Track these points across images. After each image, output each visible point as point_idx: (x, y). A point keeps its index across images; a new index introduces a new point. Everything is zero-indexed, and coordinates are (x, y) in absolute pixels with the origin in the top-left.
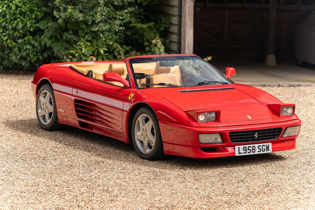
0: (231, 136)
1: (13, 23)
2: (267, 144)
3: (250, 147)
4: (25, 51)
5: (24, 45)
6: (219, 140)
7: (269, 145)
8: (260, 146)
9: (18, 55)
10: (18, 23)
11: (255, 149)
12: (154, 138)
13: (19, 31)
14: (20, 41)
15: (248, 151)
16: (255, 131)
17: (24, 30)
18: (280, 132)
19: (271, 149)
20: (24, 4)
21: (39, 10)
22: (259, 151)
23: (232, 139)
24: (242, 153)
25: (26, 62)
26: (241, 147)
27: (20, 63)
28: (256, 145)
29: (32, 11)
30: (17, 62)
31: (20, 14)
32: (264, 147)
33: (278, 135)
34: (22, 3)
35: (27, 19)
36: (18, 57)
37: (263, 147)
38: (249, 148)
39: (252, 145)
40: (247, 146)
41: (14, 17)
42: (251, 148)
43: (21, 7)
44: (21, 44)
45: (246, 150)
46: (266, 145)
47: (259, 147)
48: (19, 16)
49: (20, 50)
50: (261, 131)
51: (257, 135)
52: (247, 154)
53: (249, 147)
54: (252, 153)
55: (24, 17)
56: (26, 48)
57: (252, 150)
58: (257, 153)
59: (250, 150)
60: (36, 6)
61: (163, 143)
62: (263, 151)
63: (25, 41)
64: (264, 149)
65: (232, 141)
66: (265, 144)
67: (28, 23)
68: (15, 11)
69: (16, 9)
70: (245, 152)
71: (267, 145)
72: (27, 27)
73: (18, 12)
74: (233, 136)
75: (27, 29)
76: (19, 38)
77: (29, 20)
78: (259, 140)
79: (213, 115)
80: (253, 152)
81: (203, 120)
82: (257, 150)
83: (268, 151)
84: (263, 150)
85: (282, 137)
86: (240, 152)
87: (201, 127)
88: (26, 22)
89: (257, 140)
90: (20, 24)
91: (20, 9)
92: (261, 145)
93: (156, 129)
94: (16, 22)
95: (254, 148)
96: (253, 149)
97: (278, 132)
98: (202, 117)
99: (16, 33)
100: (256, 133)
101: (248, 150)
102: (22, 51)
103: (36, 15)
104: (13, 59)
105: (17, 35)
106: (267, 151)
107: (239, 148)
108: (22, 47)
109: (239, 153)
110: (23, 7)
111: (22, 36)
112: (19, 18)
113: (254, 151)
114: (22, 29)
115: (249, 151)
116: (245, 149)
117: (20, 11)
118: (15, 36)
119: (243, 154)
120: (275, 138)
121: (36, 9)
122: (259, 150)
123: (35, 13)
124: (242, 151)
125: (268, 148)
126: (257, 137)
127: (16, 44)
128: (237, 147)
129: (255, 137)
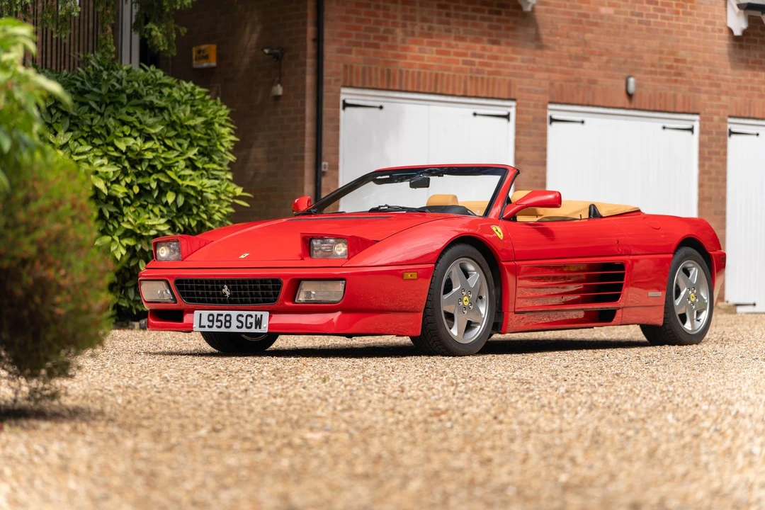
0: (180, 288)
2: (259, 314)
3: (222, 315)
6: (167, 296)
7: (262, 316)
8: (243, 316)
11: (230, 321)
15: (216, 324)
16: (223, 282)
18: (279, 288)
19: (267, 326)
22: (238, 327)
24: (204, 327)
26: (205, 313)
28: (234, 314)
32: (250, 320)
33: (278, 295)
37: (249, 318)
38: (220, 318)
39: (225, 313)
40: (215, 313)
42: (222, 318)
45: (212, 321)
46: (256, 315)
47: (240, 318)
51: (228, 290)
52: (215, 329)
53: (219, 315)
54: (223, 329)
57: (224, 321)
58: (233, 329)
59: (221, 321)
62: (248, 328)
64: (251, 323)
66: (253, 313)
70: (211, 324)
71: (259, 316)
74: (183, 287)
80: (226, 327)
82: (235, 323)
83: (260, 328)
84: (249, 325)
85: (293, 302)
86: (202, 325)
89: (231, 302)
92: (245, 313)
95: (228, 318)
96: (226, 321)
100: (226, 287)
101: (218, 321)
106: (256, 328)
107: (201, 315)
109: (200, 326)
113: (228, 324)
115: (219, 324)
116: (211, 318)
119: (207, 329)
120: (272, 300)
122: (240, 325)
124: (205, 322)
125: (259, 323)
126: (228, 294)
128: (197, 313)
129: (225, 294)
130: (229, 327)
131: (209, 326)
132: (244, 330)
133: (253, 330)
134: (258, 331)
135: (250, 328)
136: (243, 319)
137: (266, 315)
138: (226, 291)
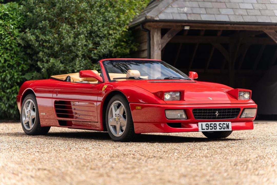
0: (194, 113)
1: (2, 75)
2: (227, 123)
3: (212, 124)
4: (12, 99)
5: (11, 94)
6: (184, 116)
7: (228, 123)
8: (221, 124)
9: (6, 104)
10: (6, 75)
11: (216, 126)
12: (126, 120)
13: (7, 82)
14: (8, 91)
15: (210, 128)
16: (216, 110)
17: (12, 81)
18: (238, 112)
19: (231, 128)
20: (11, 58)
21: (25, 63)
22: (220, 129)
23: (195, 116)
24: (204, 129)
25: (14, 110)
26: (204, 124)
27: (9, 111)
28: (218, 123)
29: (19, 64)
30: (6, 110)
31: (8, 67)
32: (224, 126)
33: (237, 115)
34: (10, 57)
35: (15, 71)
36: (7, 106)
37: (224, 125)
38: (211, 125)
39: (213, 123)
40: (209, 123)
41: (3, 69)
42: (212, 125)
43: (9, 61)
44: (9, 94)
45: (208, 127)
46: (226, 124)
47: (220, 125)
48: (7, 68)
49: (8, 99)
50: (221, 110)
51: (218, 113)
52: (209, 130)
53: (211, 124)
54: (213, 130)
55: (12, 69)
56: (14, 97)
57: (213, 127)
58: (218, 130)
59: (212, 127)
60: (22, 60)
61: (134, 123)
63: (12, 91)
64: (225, 127)
65: (195, 118)
66: (225, 123)
67: (16, 74)
68: (4, 65)
69: (5, 62)
70: (207, 128)
71: (227, 124)
72: (15, 78)
73: (6, 64)
74: (196, 113)
75: (14, 80)
76: (8, 88)
77: (17, 72)
78: (220, 118)
79: (178, 94)
80: (215, 129)
81: (169, 99)
82: (218, 127)
83: (229, 129)
84: (224, 128)
85: (240, 118)
87: (167, 104)
88: (14, 74)
89: (218, 118)
90: (8, 75)
91: (8, 62)
92: (222, 123)
93: (127, 112)
94: (4, 73)
96: (214, 126)
97: (236, 112)
98: (168, 96)
99: (5, 84)
100: (217, 112)
101: (210, 126)
102: (10, 100)
103: (22, 68)
104: (2, 107)
105: (5, 85)
106: (227, 129)
107: (202, 124)
108: (10, 96)
109: (202, 129)
110: (11, 60)
111: (10, 86)
112: (8, 70)
113: (215, 128)
114: (10, 79)
115: (211, 128)
116: (207, 125)
117: (9, 64)
118: (4, 86)
119: (206, 130)
120: (234, 117)
121: (22, 63)
122: (220, 128)
123: (22, 65)
124: (204, 127)
125: (228, 127)
126: (217, 115)
127: (5, 94)
128: (200, 124)
129: (216, 115)
130: (216, 129)
131: (206, 129)
132: (222, 130)
133: (226, 130)
134: (228, 130)
135: (225, 129)
136: (221, 125)
137: (230, 123)
138: (217, 114)
